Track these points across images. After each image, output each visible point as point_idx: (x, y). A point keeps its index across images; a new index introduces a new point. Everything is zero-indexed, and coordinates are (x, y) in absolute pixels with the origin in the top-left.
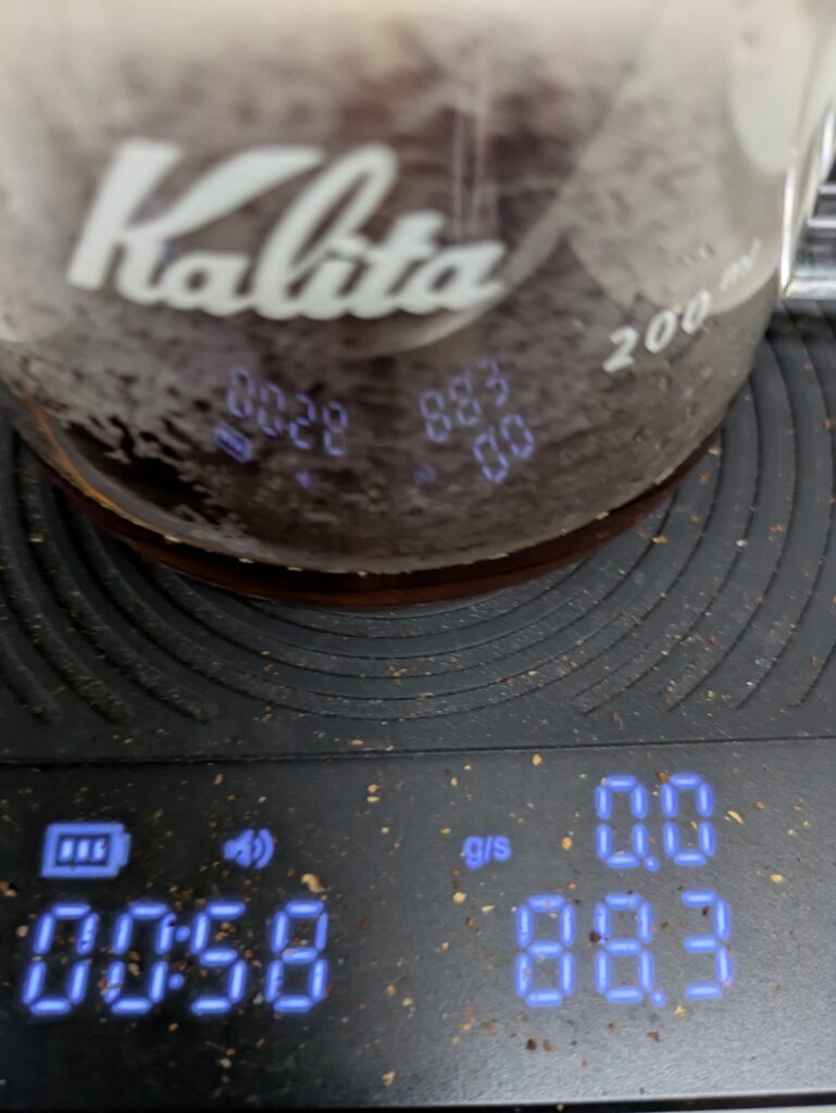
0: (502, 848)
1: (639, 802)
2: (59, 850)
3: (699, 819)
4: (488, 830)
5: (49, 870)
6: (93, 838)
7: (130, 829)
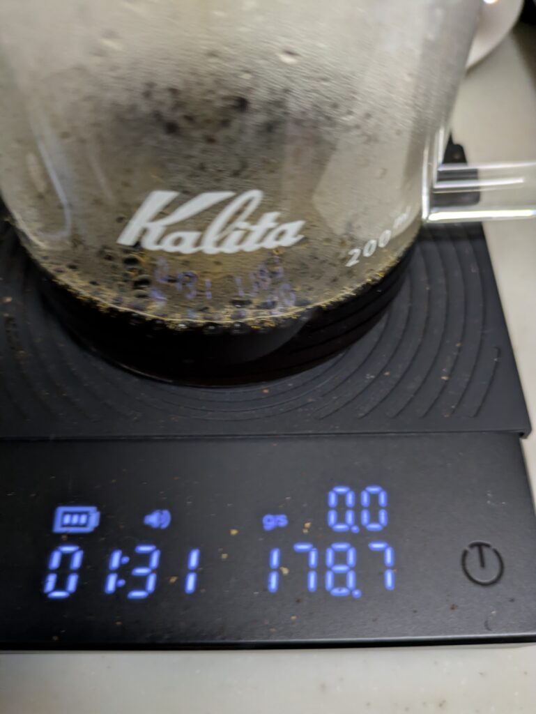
0: (282, 521)
1: (350, 499)
2: (62, 519)
3: (380, 508)
4: (275, 512)
5: (58, 528)
6: (80, 514)
7: (99, 509)
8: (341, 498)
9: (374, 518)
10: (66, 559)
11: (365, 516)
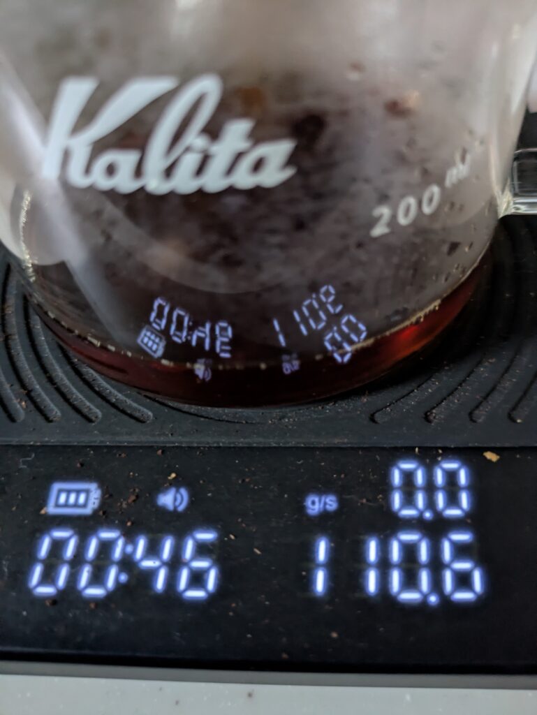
0: (331, 503)
1: (420, 478)
3: (460, 489)
4: (322, 490)
6: (78, 492)
7: (101, 486)
8: (408, 477)
9: (453, 500)
10: (58, 546)
11: (440, 499)
